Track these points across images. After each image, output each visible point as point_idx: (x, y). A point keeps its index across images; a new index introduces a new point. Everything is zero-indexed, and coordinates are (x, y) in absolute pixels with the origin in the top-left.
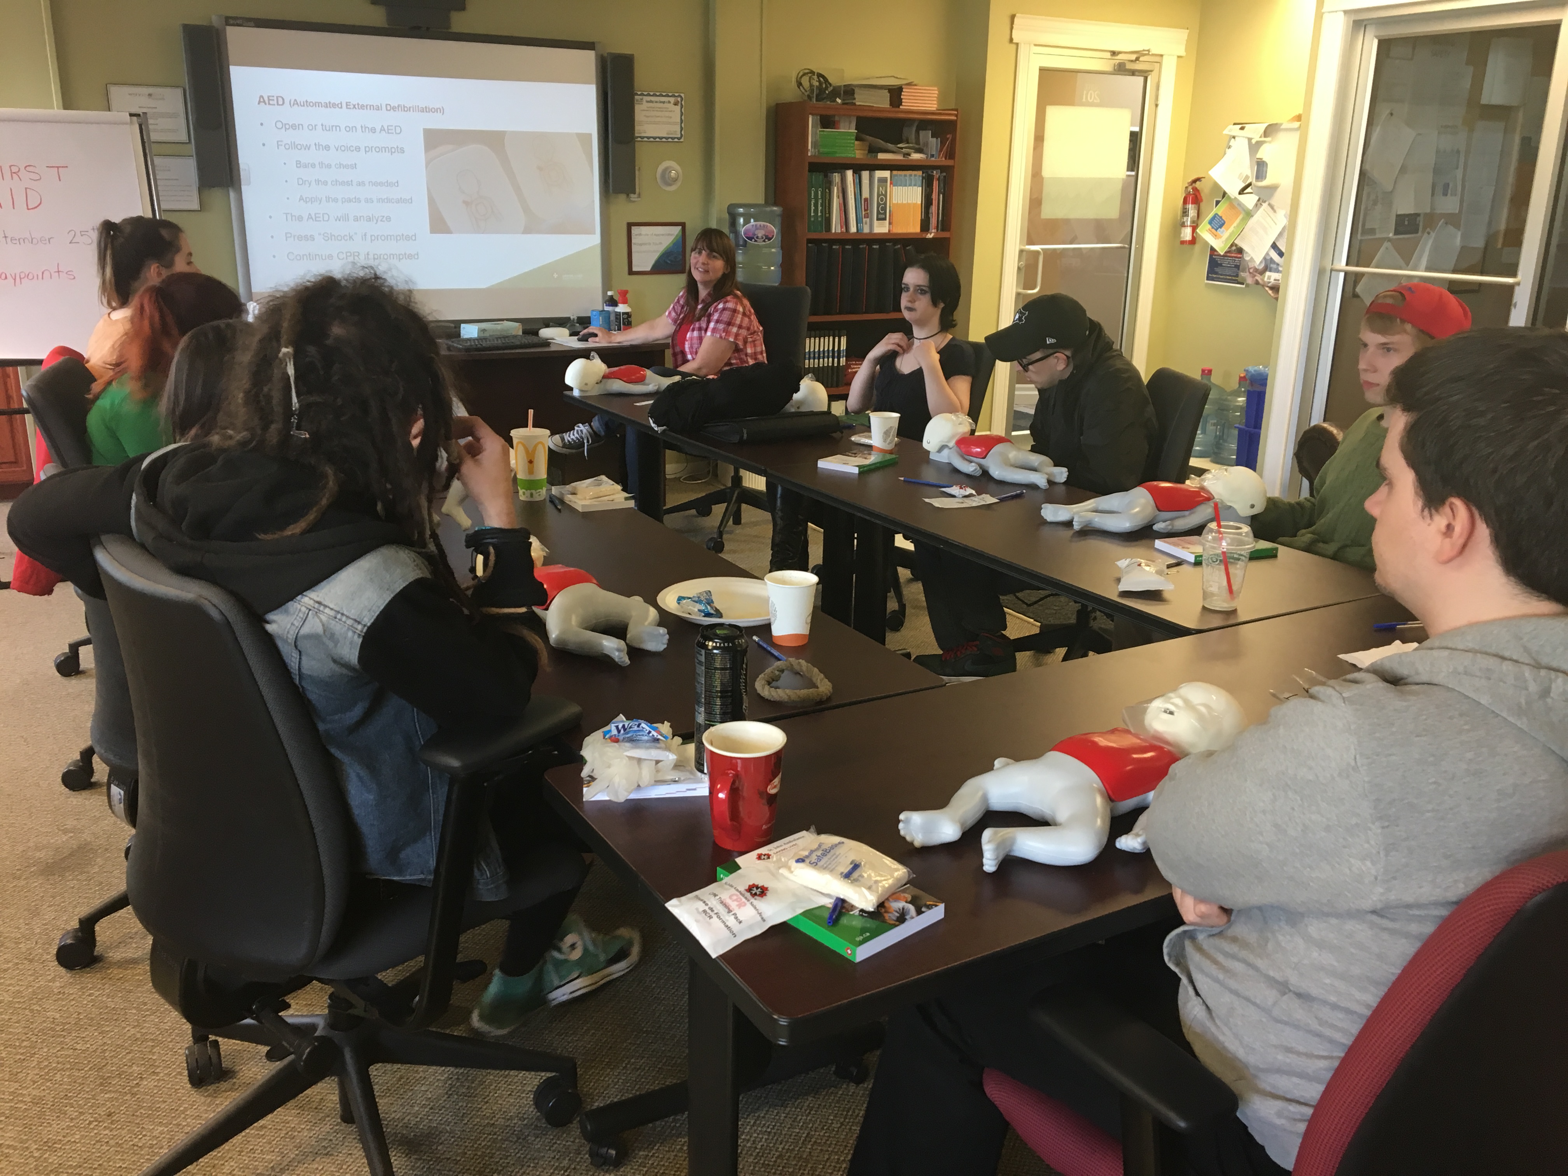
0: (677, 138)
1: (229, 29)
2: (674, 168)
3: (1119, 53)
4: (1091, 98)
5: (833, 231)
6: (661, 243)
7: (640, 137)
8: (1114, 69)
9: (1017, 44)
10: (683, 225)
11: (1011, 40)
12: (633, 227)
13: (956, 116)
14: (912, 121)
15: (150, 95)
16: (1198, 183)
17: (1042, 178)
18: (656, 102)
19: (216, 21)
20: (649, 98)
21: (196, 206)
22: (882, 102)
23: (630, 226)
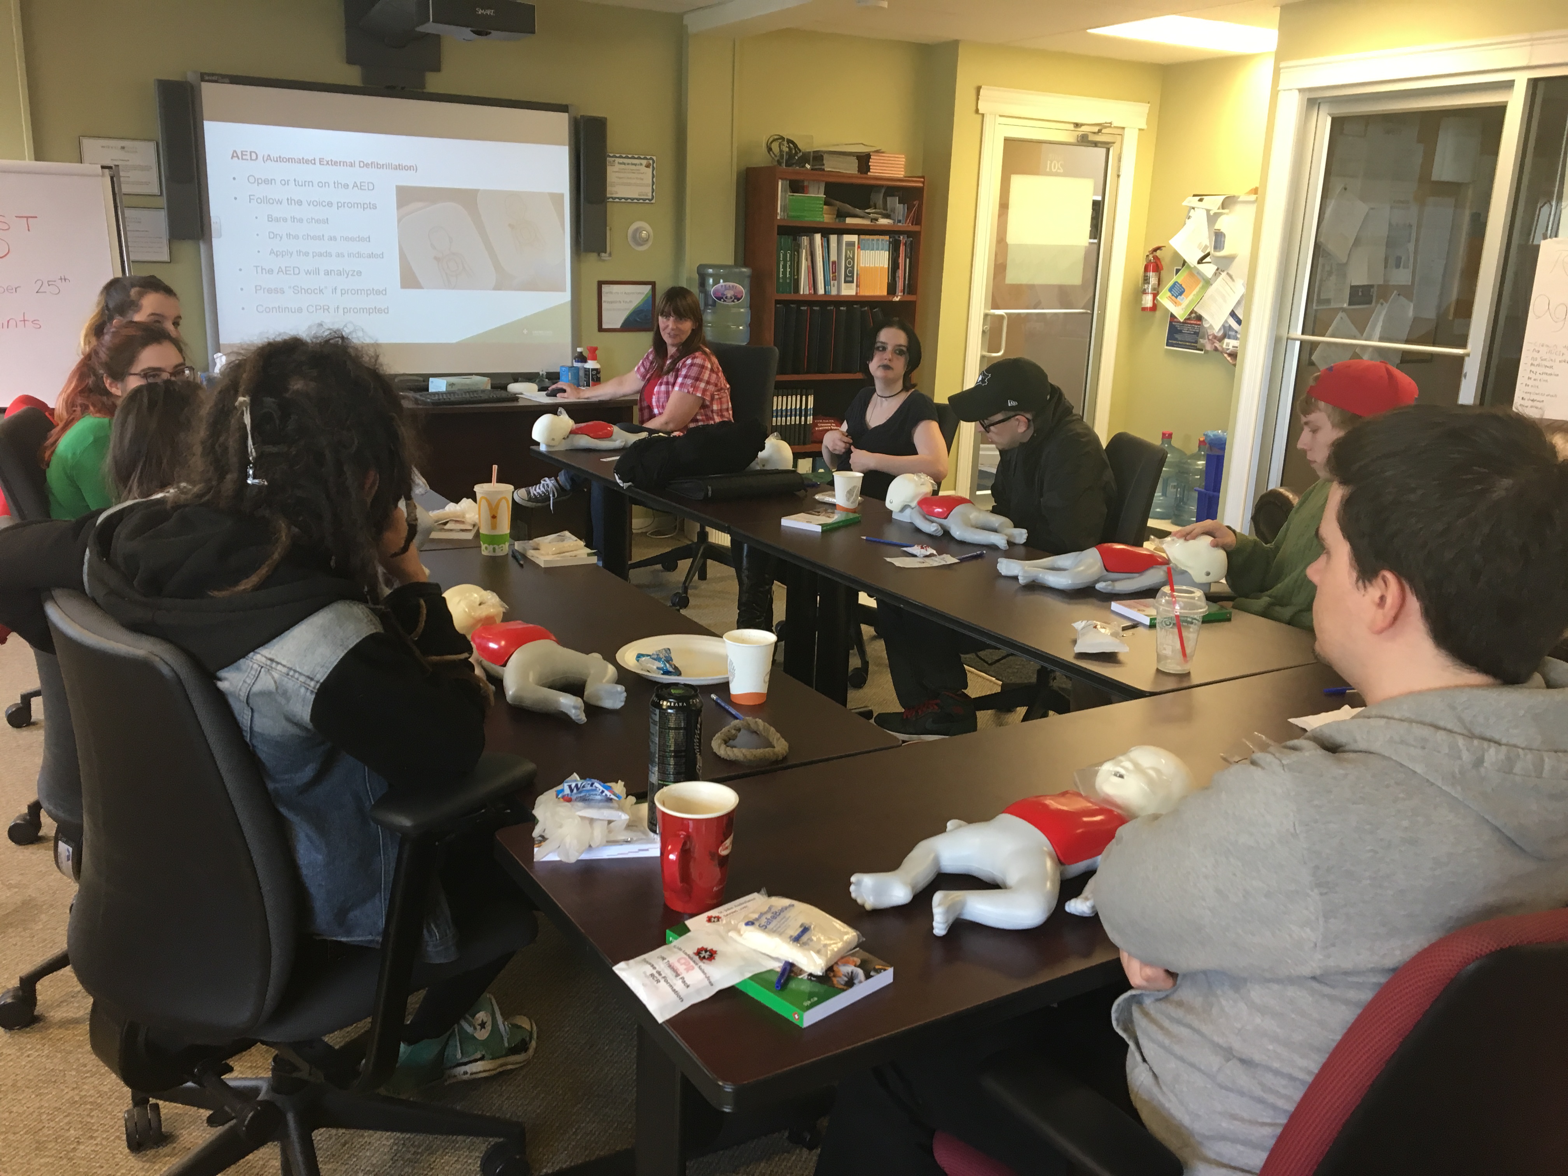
0: (649, 199)
1: (204, 85)
2: (646, 230)
3: (1082, 125)
4: (1055, 168)
5: (802, 293)
6: (631, 302)
7: (612, 198)
8: (1078, 141)
9: (983, 115)
10: (653, 284)
11: (977, 111)
12: (603, 286)
13: (923, 183)
14: (881, 186)
15: (123, 148)
16: (1158, 251)
17: (1007, 245)
18: (628, 164)
19: (191, 77)
20: (621, 160)
21: (166, 258)
22: (850, 168)
23: (600, 284)
